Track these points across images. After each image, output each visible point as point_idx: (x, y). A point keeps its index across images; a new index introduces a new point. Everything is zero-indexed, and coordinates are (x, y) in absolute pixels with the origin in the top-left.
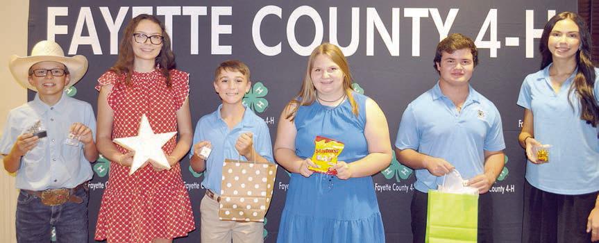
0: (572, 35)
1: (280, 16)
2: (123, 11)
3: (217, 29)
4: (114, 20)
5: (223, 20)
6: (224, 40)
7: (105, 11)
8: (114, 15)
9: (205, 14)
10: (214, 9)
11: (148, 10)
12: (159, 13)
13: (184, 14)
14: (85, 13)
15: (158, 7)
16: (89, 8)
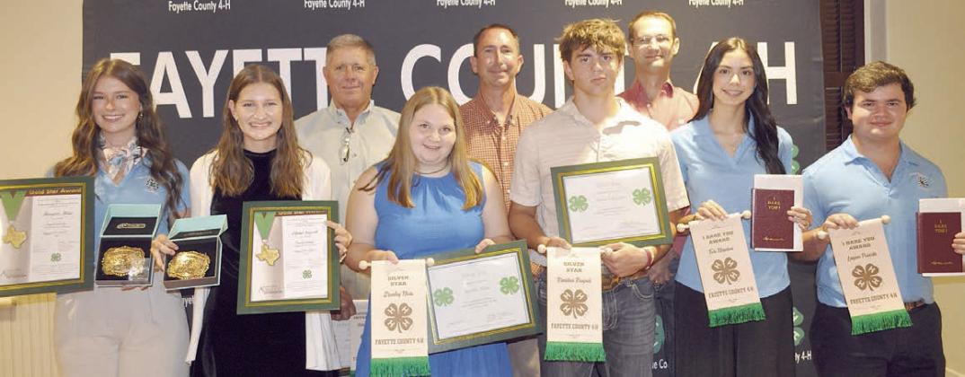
0: (745, 73)
1: (439, 58)
2: (220, 56)
4: (207, 69)
7: (194, 57)
8: (207, 64)
11: (255, 55)
12: (270, 59)
13: (305, 59)
14: (165, 61)
15: (269, 50)
16: (171, 53)
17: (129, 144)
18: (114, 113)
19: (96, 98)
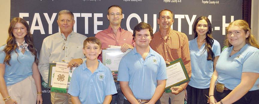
0: (205, 26)
2: (54, 15)
3: (97, 23)
4: (50, 19)
5: (99, 19)
6: (99, 27)
7: (46, 15)
8: (50, 17)
9: (91, 16)
10: (95, 14)
13: (82, 16)
14: (37, 16)
16: (38, 14)
17: (23, 42)
18: (21, 33)
19: (15, 29)
